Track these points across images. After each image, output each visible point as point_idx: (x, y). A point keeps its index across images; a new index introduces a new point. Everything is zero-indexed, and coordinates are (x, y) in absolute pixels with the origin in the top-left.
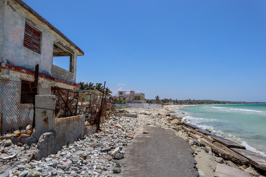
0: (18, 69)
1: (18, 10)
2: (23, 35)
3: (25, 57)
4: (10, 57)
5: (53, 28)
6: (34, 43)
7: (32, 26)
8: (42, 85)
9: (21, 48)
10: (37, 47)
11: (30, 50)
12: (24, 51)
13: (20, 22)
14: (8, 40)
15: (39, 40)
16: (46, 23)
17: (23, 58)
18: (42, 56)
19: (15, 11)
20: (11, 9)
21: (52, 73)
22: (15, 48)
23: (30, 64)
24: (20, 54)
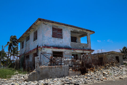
0: (48, 47)
1: (48, 24)
2: (52, 33)
3: (53, 41)
4: (46, 43)
5: (67, 25)
6: (58, 35)
7: (56, 28)
8: (65, 52)
9: (51, 38)
10: (61, 36)
11: (56, 38)
12: (53, 39)
13: (49, 28)
14: (44, 37)
15: (62, 33)
16: (62, 24)
17: (52, 42)
18: (63, 39)
19: (46, 25)
20: (45, 25)
21: (71, 46)
22: (48, 39)
23: (56, 44)
24: (51, 41)
